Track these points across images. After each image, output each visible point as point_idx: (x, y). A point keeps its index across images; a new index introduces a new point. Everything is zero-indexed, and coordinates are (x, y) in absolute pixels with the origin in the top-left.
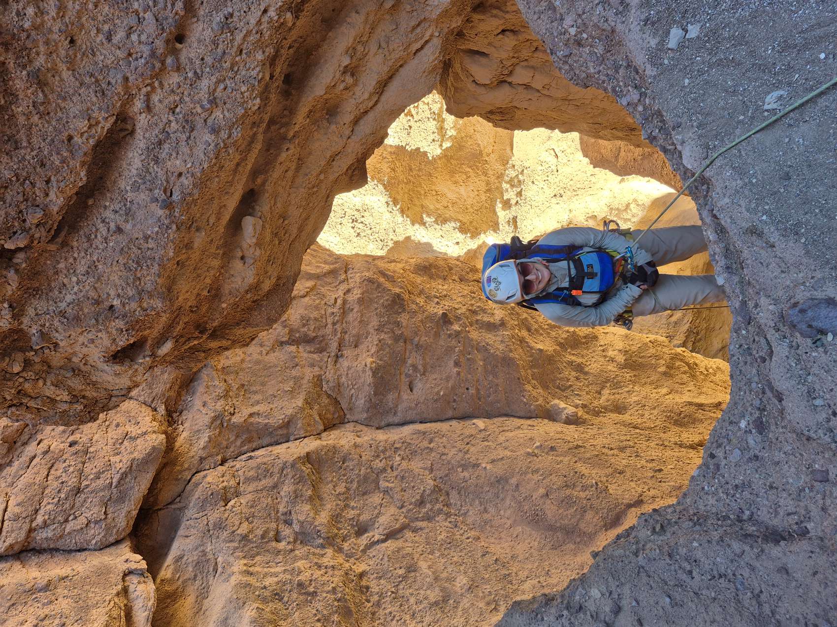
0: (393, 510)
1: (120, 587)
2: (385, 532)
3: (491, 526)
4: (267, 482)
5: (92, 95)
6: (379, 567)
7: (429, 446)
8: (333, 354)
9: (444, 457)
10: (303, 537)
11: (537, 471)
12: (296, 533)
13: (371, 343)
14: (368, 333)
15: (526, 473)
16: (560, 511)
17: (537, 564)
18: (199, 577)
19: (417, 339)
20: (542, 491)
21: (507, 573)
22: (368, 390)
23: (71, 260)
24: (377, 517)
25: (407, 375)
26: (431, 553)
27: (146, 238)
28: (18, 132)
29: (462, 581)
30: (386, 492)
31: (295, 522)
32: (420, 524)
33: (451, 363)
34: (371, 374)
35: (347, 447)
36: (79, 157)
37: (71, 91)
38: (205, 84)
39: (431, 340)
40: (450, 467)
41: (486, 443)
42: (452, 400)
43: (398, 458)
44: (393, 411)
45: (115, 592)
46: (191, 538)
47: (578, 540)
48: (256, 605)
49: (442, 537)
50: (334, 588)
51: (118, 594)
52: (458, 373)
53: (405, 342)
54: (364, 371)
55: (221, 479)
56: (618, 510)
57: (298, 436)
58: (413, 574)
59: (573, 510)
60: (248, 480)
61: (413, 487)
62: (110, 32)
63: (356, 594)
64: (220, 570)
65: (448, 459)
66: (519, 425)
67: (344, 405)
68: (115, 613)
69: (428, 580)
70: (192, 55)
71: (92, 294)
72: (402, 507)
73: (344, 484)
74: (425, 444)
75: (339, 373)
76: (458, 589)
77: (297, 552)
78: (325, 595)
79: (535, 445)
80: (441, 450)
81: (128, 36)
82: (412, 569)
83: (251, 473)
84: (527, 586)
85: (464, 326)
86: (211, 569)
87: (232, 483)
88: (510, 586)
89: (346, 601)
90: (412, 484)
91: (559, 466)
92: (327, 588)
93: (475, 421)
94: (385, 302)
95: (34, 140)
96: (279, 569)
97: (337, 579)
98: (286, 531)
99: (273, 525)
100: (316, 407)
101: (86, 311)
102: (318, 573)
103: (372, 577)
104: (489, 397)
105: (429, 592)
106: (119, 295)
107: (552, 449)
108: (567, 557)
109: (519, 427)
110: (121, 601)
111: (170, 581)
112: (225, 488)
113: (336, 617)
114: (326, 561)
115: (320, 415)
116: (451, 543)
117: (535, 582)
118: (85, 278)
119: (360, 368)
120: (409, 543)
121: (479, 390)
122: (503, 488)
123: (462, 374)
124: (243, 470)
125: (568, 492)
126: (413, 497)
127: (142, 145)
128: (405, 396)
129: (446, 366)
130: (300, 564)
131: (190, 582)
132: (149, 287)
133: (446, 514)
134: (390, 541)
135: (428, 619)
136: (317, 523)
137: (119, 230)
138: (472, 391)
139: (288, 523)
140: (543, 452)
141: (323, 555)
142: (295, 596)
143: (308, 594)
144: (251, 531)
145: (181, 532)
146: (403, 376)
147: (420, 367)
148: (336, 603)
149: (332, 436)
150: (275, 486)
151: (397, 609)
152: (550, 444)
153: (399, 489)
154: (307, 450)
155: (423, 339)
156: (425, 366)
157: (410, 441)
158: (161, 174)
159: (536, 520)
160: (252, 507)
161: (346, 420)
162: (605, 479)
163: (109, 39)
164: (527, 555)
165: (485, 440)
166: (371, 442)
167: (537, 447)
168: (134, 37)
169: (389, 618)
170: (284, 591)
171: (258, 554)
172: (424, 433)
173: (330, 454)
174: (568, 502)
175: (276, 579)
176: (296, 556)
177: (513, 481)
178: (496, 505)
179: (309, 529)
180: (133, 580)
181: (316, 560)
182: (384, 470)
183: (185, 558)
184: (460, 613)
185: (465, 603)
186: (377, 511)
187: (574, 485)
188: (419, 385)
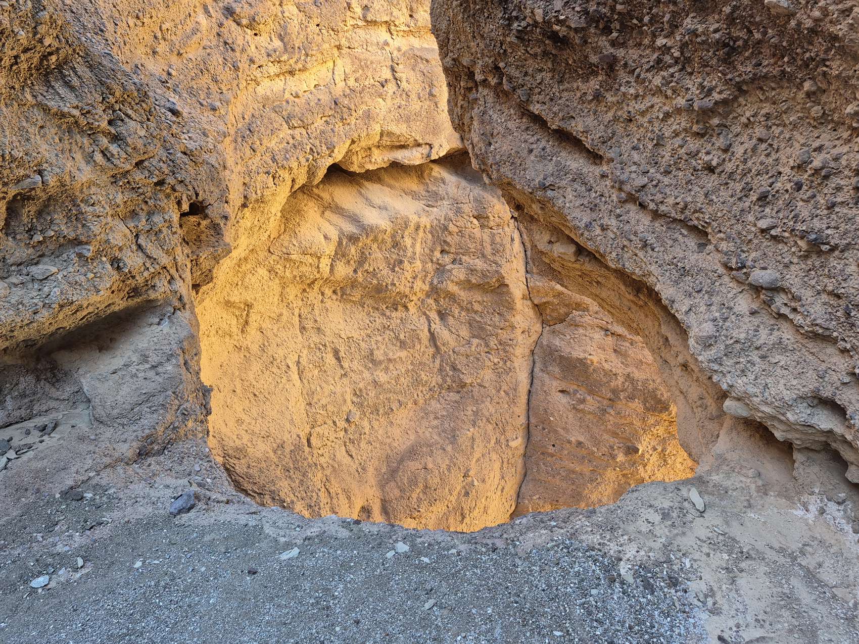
0: (452, 344)
1: (421, 141)
2: (436, 333)
3: (423, 418)
4: (488, 250)
5: (600, 135)
6: (410, 321)
7: (502, 390)
8: (610, 327)
9: (489, 399)
10: (441, 270)
11: (449, 470)
12: (445, 266)
13: (614, 364)
14: (627, 365)
15: (451, 460)
16: (409, 472)
17: (380, 438)
18: (427, 194)
19: (612, 413)
20: (430, 466)
21: (380, 413)
22: (566, 350)
23: (515, 118)
24: (450, 330)
25: (575, 392)
26: (412, 363)
27: (524, 170)
28: (568, 83)
29: (382, 377)
30: (469, 343)
31: (453, 266)
32: (438, 361)
33: (582, 439)
34: (580, 357)
35: (513, 319)
36: (562, 125)
37: (600, 119)
38: (613, 222)
39: (609, 427)
40: (479, 402)
41: (493, 441)
42: (545, 426)
43: (496, 360)
44: (544, 369)
45: (417, 138)
46: (456, 191)
47: (385, 477)
48: (389, 230)
49: (423, 376)
50: (395, 285)
51: (416, 140)
52: (569, 442)
53: (610, 400)
54: (585, 351)
55: (496, 216)
56: (392, 516)
57: (529, 281)
58: (398, 344)
59: (405, 482)
60: (493, 236)
61: (468, 366)
62: (638, 149)
63: (392, 300)
64: (427, 208)
65: (486, 403)
66: (507, 479)
67: (558, 326)
68: (401, 138)
69: (391, 354)
70: (631, 214)
71: (495, 132)
72: (454, 352)
73: (480, 310)
74: (505, 387)
75: (589, 328)
76: (378, 373)
77: (430, 264)
78: (391, 277)
79: (475, 481)
80: (496, 399)
81: (635, 163)
82: (403, 345)
83: (498, 239)
84: (366, 423)
85: (622, 466)
86: (430, 203)
87: (492, 224)
88: (370, 411)
89: (386, 291)
90: (470, 365)
91: (447, 490)
92: (396, 279)
93: (520, 440)
94: (660, 393)
95: (565, 94)
96: (418, 248)
97: (402, 287)
98: (447, 259)
99: (453, 250)
100: (556, 301)
101: (487, 127)
102: (409, 275)
103: (404, 315)
104: (544, 464)
105: (382, 352)
106: (496, 149)
107: (467, 494)
108: (377, 463)
109: (503, 478)
110: (411, 142)
111: (430, 175)
112: (488, 217)
113: (375, 282)
114: (418, 285)
115: (548, 302)
116: (417, 382)
117: (367, 430)
118: (504, 126)
119: (588, 348)
120: (424, 349)
121: (552, 457)
122: (448, 438)
123: (568, 445)
124: (502, 233)
125: (421, 485)
126: (461, 362)
127: (585, 170)
128: (556, 384)
129: (579, 432)
130: (418, 264)
131: (426, 187)
132: (502, 170)
133: (441, 385)
134: (428, 334)
135: (363, 345)
136: (448, 282)
137: (531, 151)
138: (551, 450)
139: (454, 262)
140: (467, 484)
141: (424, 282)
142: (394, 257)
143: (394, 266)
144: (450, 233)
145: (464, 183)
146: (575, 387)
147: (582, 406)
148: (384, 284)
149: (527, 310)
150: (483, 256)
151: (377, 326)
152: (473, 493)
153: (468, 353)
154: (511, 286)
155: (611, 418)
156: (582, 411)
157: (510, 375)
158: (563, 183)
159: (412, 453)
160: (470, 236)
161: (544, 326)
162: (423, 522)
163: (634, 148)
164: (389, 434)
165: (498, 442)
166: (515, 341)
167: (473, 481)
168: (634, 168)
169: (372, 319)
170: (399, 250)
171: (433, 236)
172: (515, 390)
173: (506, 304)
174: (413, 482)
175: (409, 246)
176: (427, 263)
177: (449, 448)
178: (437, 427)
179: (446, 275)
180: (425, 150)
181: (420, 276)
182: (487, 346)
183: (442, 185)
184: (360, 368)
185: (366, 374)
186: (454, 331)
187: (425, 493)
188: (563, 399)
